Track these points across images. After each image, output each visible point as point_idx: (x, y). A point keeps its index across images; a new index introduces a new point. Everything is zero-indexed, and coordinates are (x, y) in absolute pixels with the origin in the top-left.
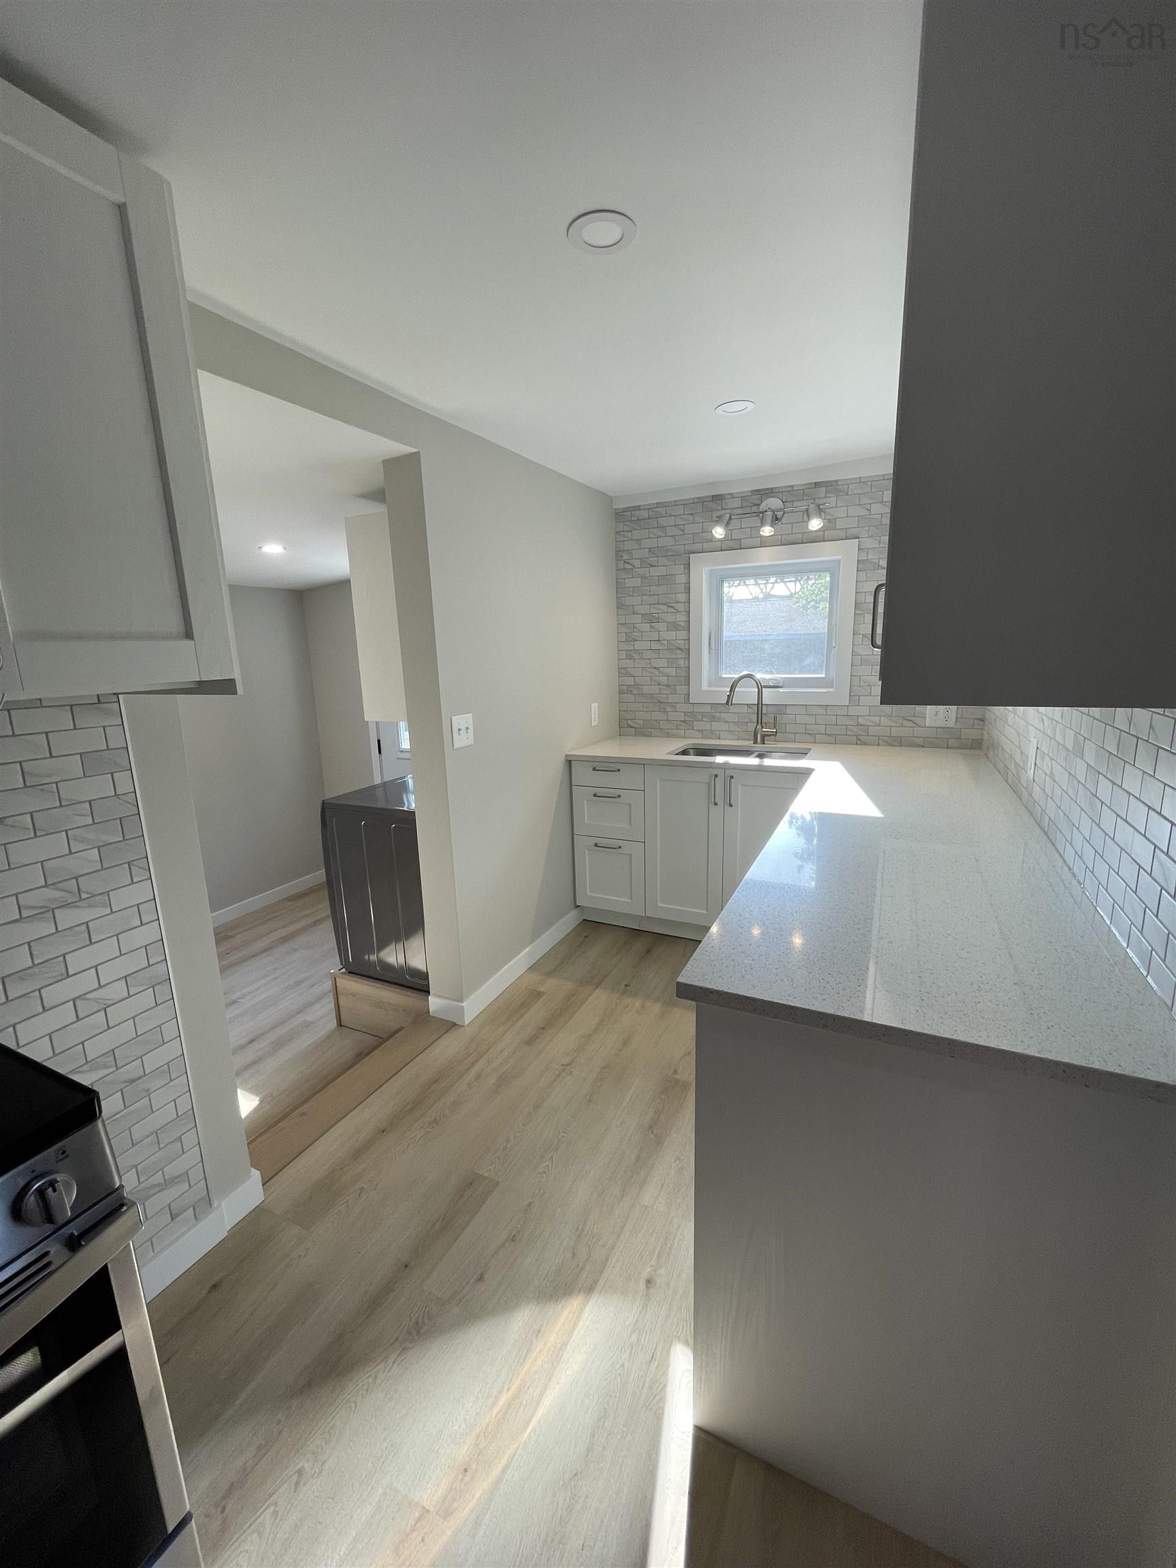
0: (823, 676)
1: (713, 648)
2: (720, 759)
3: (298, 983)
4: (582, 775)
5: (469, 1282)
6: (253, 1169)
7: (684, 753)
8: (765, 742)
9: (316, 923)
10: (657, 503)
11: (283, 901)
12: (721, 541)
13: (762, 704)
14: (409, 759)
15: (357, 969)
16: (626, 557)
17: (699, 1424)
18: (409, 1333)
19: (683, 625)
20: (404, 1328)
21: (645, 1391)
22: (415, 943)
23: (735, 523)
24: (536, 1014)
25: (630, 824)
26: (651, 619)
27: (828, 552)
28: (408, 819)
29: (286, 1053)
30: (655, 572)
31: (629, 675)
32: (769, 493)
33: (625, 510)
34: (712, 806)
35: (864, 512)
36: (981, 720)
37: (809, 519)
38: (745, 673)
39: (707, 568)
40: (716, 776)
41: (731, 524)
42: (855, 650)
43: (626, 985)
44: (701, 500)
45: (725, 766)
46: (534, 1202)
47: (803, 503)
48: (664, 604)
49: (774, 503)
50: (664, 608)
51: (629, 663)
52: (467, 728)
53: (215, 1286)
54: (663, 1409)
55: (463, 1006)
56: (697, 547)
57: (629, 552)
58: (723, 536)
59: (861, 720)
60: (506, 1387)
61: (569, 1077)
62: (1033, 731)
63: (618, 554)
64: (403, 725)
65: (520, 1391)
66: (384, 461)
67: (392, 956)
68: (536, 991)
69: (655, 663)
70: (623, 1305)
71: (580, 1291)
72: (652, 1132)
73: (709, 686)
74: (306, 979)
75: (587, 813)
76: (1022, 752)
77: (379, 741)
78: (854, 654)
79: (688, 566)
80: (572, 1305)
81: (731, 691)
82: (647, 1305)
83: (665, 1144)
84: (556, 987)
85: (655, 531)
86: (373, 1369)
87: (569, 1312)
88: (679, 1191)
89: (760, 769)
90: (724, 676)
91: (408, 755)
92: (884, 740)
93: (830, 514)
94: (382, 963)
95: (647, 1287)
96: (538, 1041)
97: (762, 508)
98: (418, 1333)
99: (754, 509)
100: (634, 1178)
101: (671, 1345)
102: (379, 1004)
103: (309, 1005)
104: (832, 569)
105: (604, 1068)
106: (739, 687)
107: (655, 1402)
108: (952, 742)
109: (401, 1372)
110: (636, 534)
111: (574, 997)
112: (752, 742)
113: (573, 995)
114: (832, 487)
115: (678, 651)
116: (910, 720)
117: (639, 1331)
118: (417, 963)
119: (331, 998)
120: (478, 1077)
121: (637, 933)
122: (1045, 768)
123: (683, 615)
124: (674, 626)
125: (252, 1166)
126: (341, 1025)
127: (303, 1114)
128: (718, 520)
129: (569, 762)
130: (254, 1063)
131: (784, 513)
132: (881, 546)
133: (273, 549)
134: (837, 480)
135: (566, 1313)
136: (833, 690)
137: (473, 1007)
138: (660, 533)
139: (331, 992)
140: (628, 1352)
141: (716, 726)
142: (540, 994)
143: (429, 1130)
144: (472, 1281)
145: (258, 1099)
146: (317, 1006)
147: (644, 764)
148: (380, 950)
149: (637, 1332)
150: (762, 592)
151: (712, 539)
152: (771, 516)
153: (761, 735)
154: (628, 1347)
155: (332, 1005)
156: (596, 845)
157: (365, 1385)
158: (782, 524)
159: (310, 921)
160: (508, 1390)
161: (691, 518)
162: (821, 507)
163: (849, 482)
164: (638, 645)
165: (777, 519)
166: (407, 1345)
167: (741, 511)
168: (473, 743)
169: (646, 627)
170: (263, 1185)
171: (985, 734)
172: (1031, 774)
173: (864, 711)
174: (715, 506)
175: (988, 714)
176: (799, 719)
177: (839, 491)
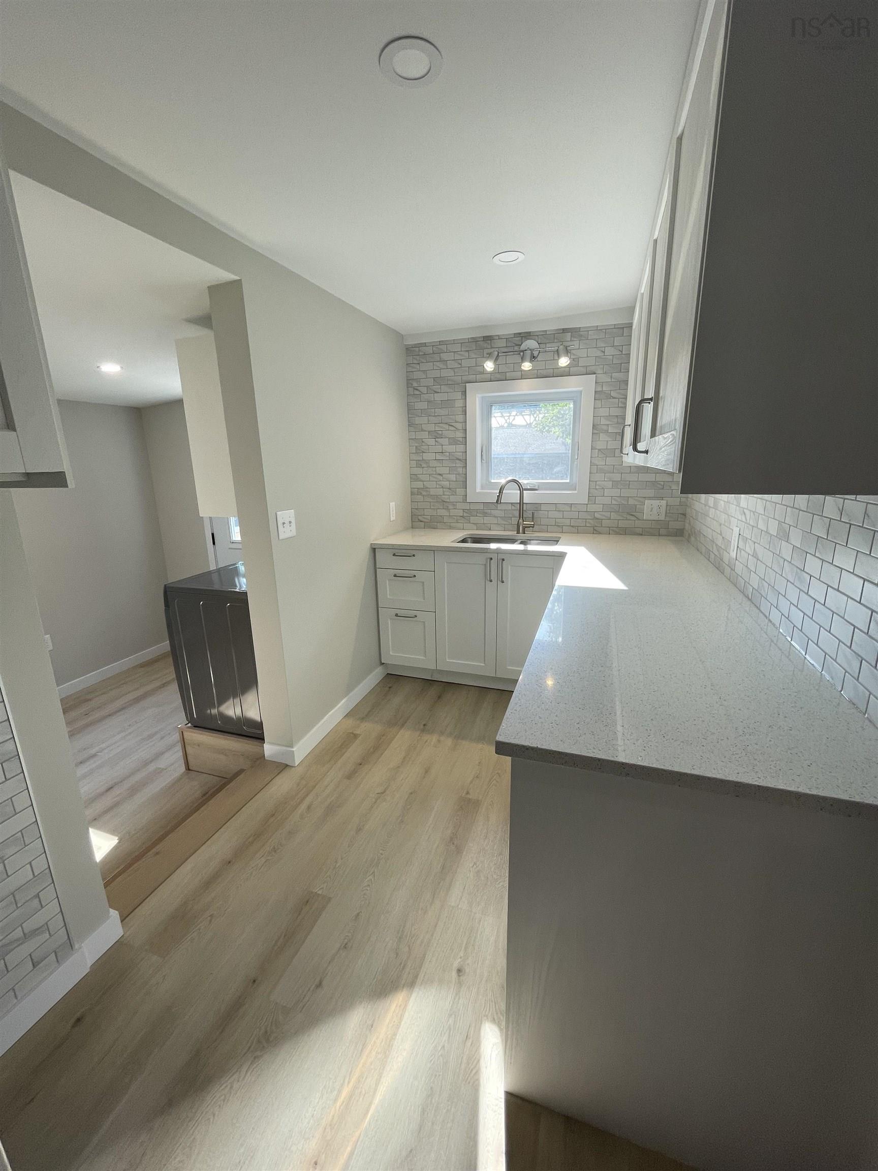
0: (568, 481)
1: (485, 459)
2: (493, 546)
3: (150, 737)
4: (383, 559)
5: (309, 989)
6: (110, 909)
7: (464, 541)
8: (526, 532)
9: (164, 685)
10: (440, 341)
11: (135, 668)
12: (491, 373)
13: (523, 503)
14: (241, 549)
15: (201, 723)
16: (415, 384)
17: (510, 1089)
18: (259, 1042)
19: (461, 440)
20: (254, 1039)
21: (463, 1066)
22: (250, 698)
23: (501, 360)
24: (354, 752)
25: (424, 599)
26: (436, 436)
27: (573, 384)
28: (242, 599)
29: (141, 797)
30: (438, 397)
31: (418, 480)
32: (527, 335)
33: (416, 346)
34: (488, 582)
35: (599, 354)
36: (683, 514)
37: (559, 357)
38: (510, 478)
39: (480, 396)
40: (491, 559)
41: (499, 360)
42: (593, 461)
43: (424, 725)
44: (474, 340)
45: (498, 551)
46: (361, 912)
47: (554, 345)
48: (446, 423)
49: (531, 344)
50: (446, 427)
51: (418, 471)
52: (290, 522)
53: (79, 1020)
54: (478, 1080)
55: (293, 751)
56: (472, 377)
57: (418, 380)
58: (492, 369)
59: (597, 515)
60: (346, 1081)
61: (384, 803)
62: (734, 521)
63: (409, 382)
64: (233, 521)
65: (359, 1082)
66: (208, 287)
67: (231, 709)
68: (353, 733)
69: (439, 470)
70: (440, 993)
71: (403, 987)
72: (453, 844)
73: (482, 489)
74: (156, 733)
75: (389, 591)
76: (723, 538)
77: (213, 535)
78: (592, 464)
79: (464, 393)
80: (399, 998)
81: (500, 492)
82: (459, 991)
83: (464, 853)
84: (369, 729)
85: (438, 364)
86: (228, 1080)
87: (396, 1006)
88: (478, 891)
89: (525, 553)
90: (492, 481)
91: (240, 546)
92: (613, 530)
93: (574, 354)
94: (222, 716)
95: (459, 976)
96: (357, 774)
97: (523, 347)
98: (268, 1041)
99: (516, 348)
100: (441, 884)
101: (481, 1023)
102: (222, 751)
103: (158, 756)
104: (575, 398)
105: (411, 793)
106: (506, 490)
107: (472, 1075)
108: (663, 531)
109: (253, 1079)
110: (424, 367)
111: (384, 737)
112: (516, 532)
113: (383, 735)
114: (575, 332)
115: (457, 461)
116: (632, 515)
117: (455, 1016)
118: (253, 714)
119: (179, 747)
120: (309, 807)
121: (430, 682)
122: (748, 549)
123: (461, 432)
124: (454, 441)
125: (111, 907)
126: (189, 770)
127: (157, 853)
128: (489, 356)
129: (374, 550)
130: (111, 809)
131: (539, 352)
132: (613, 380)
133: (110, 368)
134: (580, 328)
135: (393, 1007)
136: (576, 492)
137: (301, 750)
138: (442, 366)
139: (178, 742)
140: (447, 1034)
141: (487, 520)
142: (356, 736)
143: (269, 858)
144: (311, 989)
145: (117, 838)
146: (167, 755)
147: (434, 551)
148: (220, 703)
149: (453, 1016)
150: (506, 422)
151: (483, 372)
152: (530, 354)
153: (523, 527)
154: (447, 1031)
155: (180, 754)
156: (397, 615)
157: (222, 1096)
158: (538, 361)
159: (158, 684)
160: (349, 1082)
161: (466, 354)
162: (568, 348)
163: (588, 329)
164: (426, 456)
165: (534, 357)
166: (258, 1053)
167: (506, 350)
168: (295, 534)
169: (432, 442)
170: (121, 922)
171: (687, 525)
172: (733, 555)
173: (599, 508)
174: (485, 345)
175: (689, 510)
176: (551, 514)
177: (581, 336)
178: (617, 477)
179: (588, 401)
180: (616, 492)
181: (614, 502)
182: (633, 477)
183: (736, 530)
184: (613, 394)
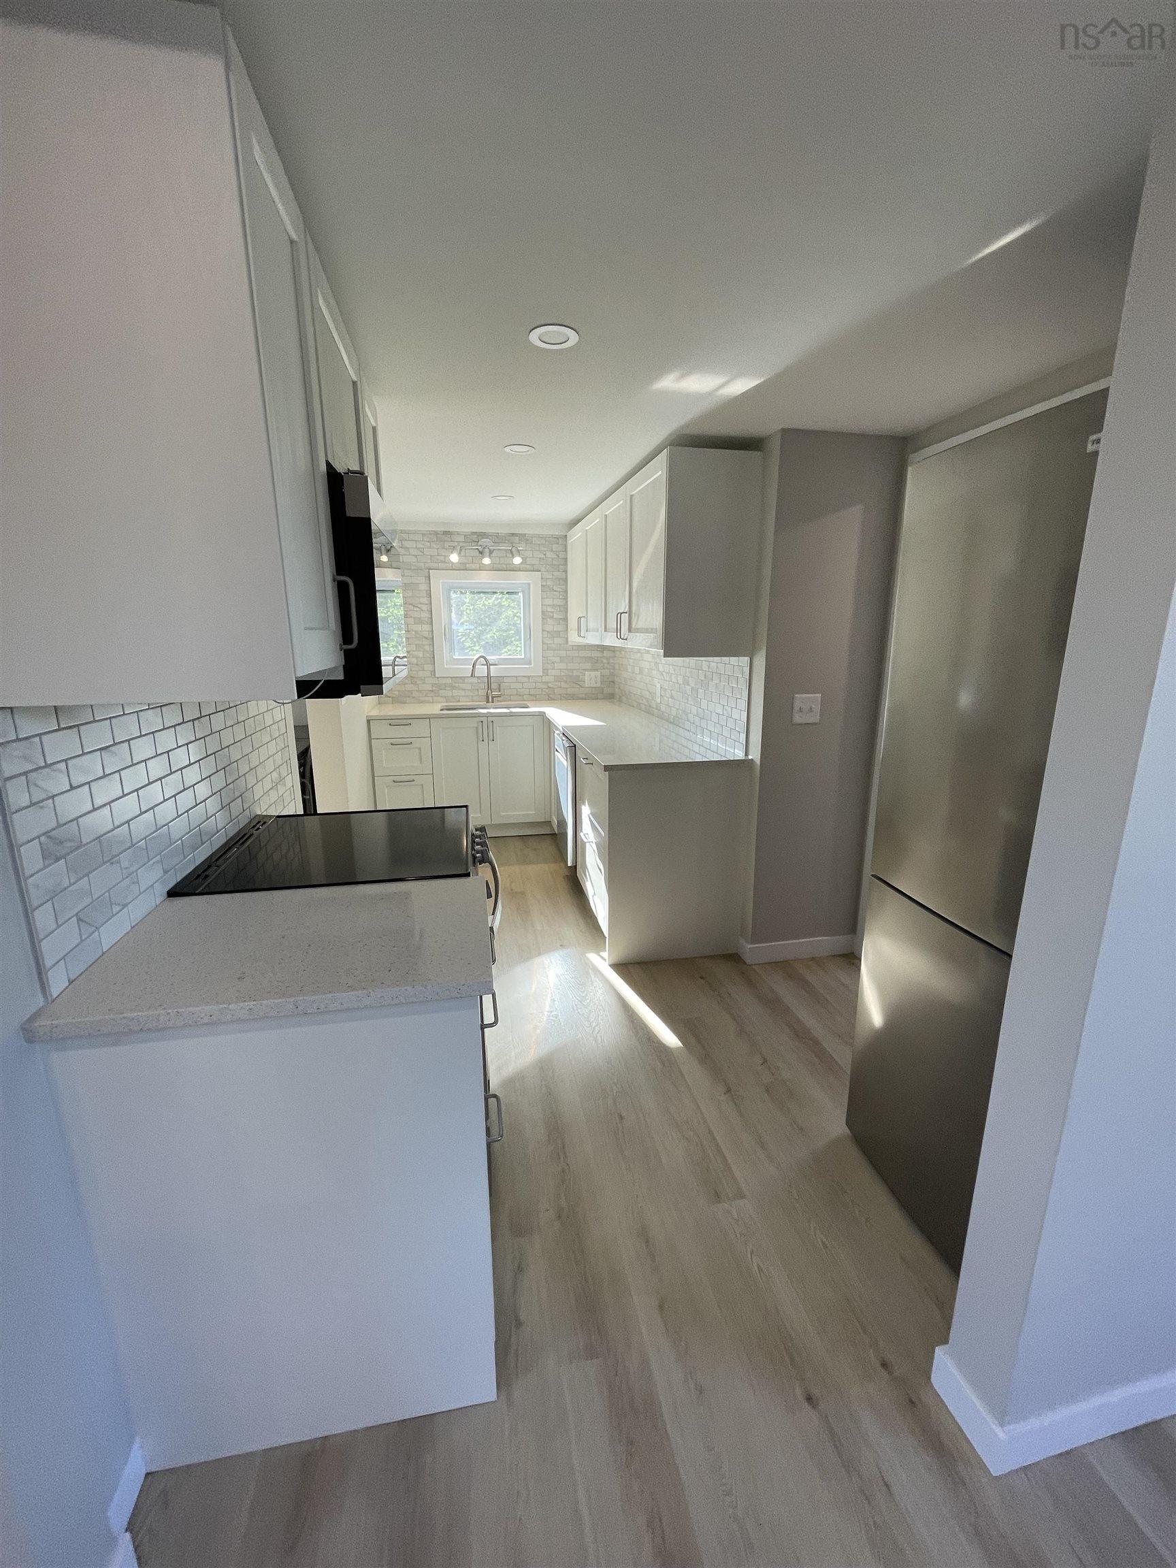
0: (526, 657)
1: (448, 637)
7: (447, 709)
8: (495, 701)
12: (456, 564)
13: (490, 676)
17: (612, 963)
19: (427, 621)
23: (464, 553)
25: (422, 764)
27: (522, 578)
32: (483, 535)
34: (480, 743)
35: (542, 556)
37: (513, 556)
38: (478, 655)
39: (444, 582)
40: (482, 722)
41: (461, 553)
42: (544, 641)
44: (434, 533)
45: (488, 715)
47: (506, 545)
48: (411, 605)
49: (488, 542)
50: (412, 608)
56: (436, 565)
58: (457, 561)
59: (550, 685)
62: (656, 680)
73: (450, 664)
75: (384, 758)
78: (543, 643)
79: (428, 578)
81: (473, 667)
89: (510, 715)
90: (455, 657)
92: (564, 697)
93: (524, 555)
97: (481, 544)
99: (474, 544)
104: (525, 589)
108: (600, 696)
112: (487, 702)
114: (522, 537)
115: (424, 640)
116: (578, 684)
122: (668, 695)
123: (426, 613)
124: (420, 621)
128: (452, 549)
129: (368, 721)
131: (496, 550)
132: (554, 577)
134: (525, 534)
136: (532, 666)
141: (456, 693)
147: (428, 718)
151: (446, 561)
152: (487, 551)
153: (491, 697)
156: (394, 781)
158: (496, 557)
161: (428, 544)
162: (520, 550)
163: (533, 536)
165: (491, 553)
167: (466, 545)
171: (617, 690)
172: (659, 701)
173: (551, 679)
174: (446, 538)
175: (616, 679)
176: (513, 686)
177: (527, 540)
178: (563, 653)
179: (536, 591)
180: (563, 666)
181: (563, 674)
182: (576, 654)
183: (658, 685)
184: (555, 588)
